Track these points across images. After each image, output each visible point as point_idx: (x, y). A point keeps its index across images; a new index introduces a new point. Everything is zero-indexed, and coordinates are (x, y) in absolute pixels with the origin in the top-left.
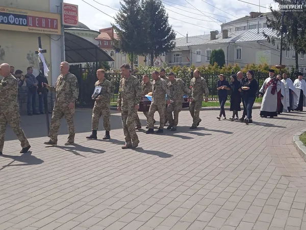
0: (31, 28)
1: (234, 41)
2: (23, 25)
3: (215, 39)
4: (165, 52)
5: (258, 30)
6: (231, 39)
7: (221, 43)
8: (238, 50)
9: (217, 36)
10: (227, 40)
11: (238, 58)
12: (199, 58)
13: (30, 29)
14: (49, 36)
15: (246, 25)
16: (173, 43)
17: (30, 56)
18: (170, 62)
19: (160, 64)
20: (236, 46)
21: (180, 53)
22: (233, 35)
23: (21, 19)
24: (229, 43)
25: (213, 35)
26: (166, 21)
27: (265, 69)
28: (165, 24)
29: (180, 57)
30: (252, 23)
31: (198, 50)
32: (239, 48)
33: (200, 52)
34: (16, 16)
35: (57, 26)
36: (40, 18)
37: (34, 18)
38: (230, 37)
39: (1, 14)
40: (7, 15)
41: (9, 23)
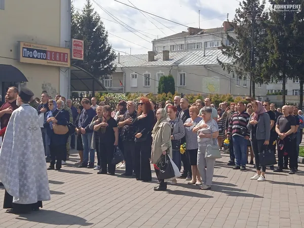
0: (49, 61)
1: (176, 64)
2: (43, 59)
3: (154, 60)
5: (204, 52)
6: (173, 62)
7: (163, 66)
8: (181, 75)
9: (155, 57)
10: (169, 63)
11: (181, 84)
12: (134, 83)
13: (48, 63)
15: (183, 42)
17: (44, 86)
20: (179, 71)
21: (111, 76)
22: (175, 56)
23: (42, 54)
24: (172, 66)
25: (152, 55)
28: (103, 43)
29: (110, 80)
30: (191, 41)
31: (134, 73)
32: (182, 72)
33: (136, 76)
34: (38, 51)
35: (67, 62)
36: (56, 53)
37: (51, 52)
38: (172, 60)
39: (28, 49)
40: (32, 50)
41: (33, 57)
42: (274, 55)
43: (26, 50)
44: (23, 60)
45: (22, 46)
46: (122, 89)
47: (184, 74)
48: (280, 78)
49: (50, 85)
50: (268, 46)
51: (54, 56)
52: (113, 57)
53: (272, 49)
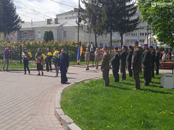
1: (61, 26)
3: (50, 24)
4: (14, 31)
5: (76, 20)
6: (60, 24)
7: (54, 27)
8: (64, 32)
9: (51, 22)
10: (58, 25)
11: (64, 36)
16: (20, 26)
18: (21, 38)
19: (13, 39)
21: (27, 32)
22: (61, 22)
24: (59, 27)
25: (49, 21)
27: (73, 44)
28: (14, 13)
29: (27, 34)
30: (75, 15)
31: (39, 31)
32: (65, 30)
33: (40, 32)
38: (59, 23)
42: (105, 19)
46: (33, 39)
47: (66, 31)
48: (108, 32)
50: (102, 13)
52: (19, 21)
53: (104, 15)
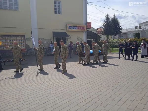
0: (78, 30)
2: (76, 29)
4: (118, 34)
10: (141, 29)
11: (145, 35)
12: (130, 36)
14: (83, 32)
17: (78, 38)
18: (120, 37)
19: (117, 38)
20: (144, 31)
23: (75, 27)
26: (119, 24)
29: (124, 35)
33: (131, 34)
34: (74, 27)
35: (85, 29)
36: (80, 27)
37: (79, 27)
39: (70, 26)
40: (72, 26)
41: (72, 29)
43: (69, 27)
44: (68, 30)
45: (67, 25)
47: (146, 32)
49: (80, 37)
51: (80, 28)
